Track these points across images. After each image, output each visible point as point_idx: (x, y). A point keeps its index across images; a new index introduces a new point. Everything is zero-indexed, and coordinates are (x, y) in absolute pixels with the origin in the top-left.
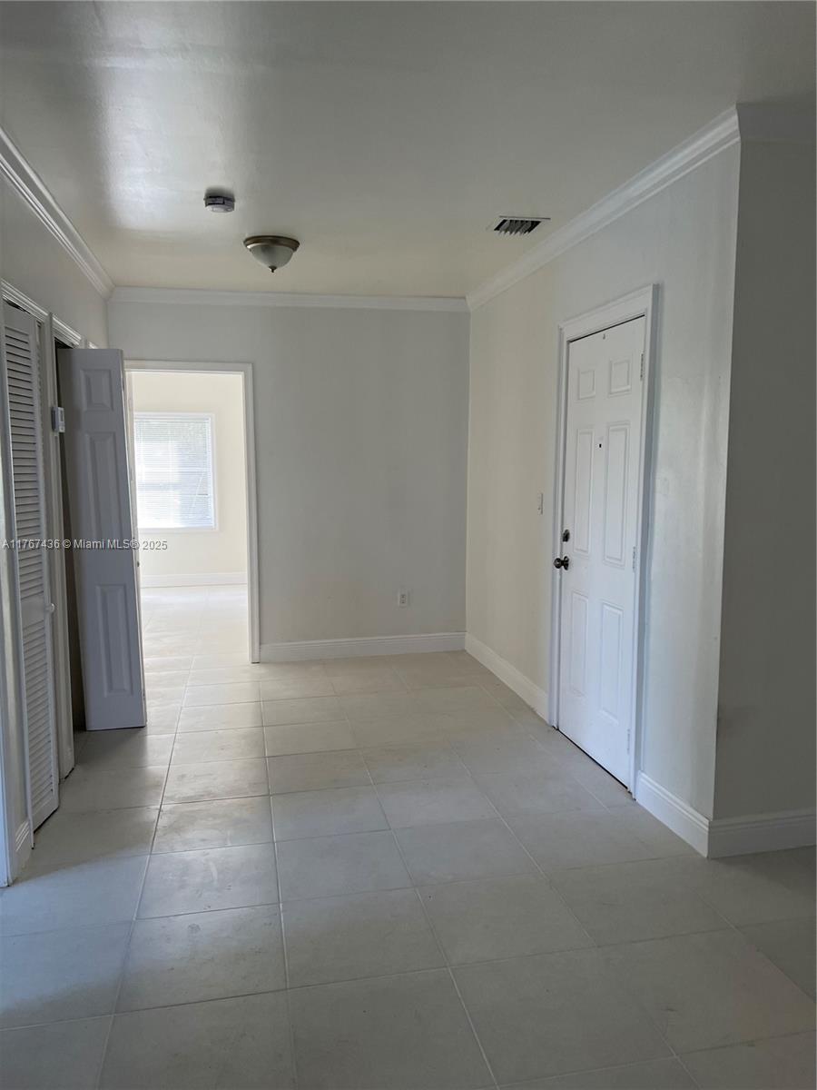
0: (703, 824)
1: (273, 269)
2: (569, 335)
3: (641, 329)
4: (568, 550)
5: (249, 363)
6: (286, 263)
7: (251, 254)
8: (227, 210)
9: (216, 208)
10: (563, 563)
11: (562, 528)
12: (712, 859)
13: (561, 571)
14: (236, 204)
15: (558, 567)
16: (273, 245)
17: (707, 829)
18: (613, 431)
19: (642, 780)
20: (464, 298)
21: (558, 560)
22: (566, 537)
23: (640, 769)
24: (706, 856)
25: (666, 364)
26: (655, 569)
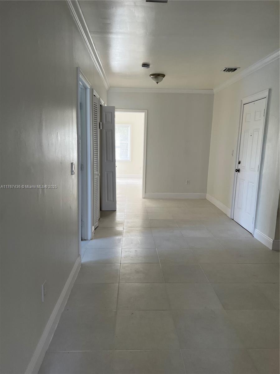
0: (271, 241)
1: (157, 83)
2: (244, 102)
3: (265, 101)
4: (240, 167)
5: (146, 110)
6: (161, 81)
7: (151, 79)
8: (147, 68)
9: (144, 68)
10: (238, 171)
11: (239, 160)
12: (273, 250)
13: (237, 173)
14: (150, 66)
15: (236, 172)
16: (158, 76)
17: (272, 242)
18: (255, 131)
19: (256, 231)
20: (213, 89)
21: (237, 169)
22: (239, 163)
23: (255, 228)
24: (271, 249)
25: (271, 112)
26: (264, 171)
